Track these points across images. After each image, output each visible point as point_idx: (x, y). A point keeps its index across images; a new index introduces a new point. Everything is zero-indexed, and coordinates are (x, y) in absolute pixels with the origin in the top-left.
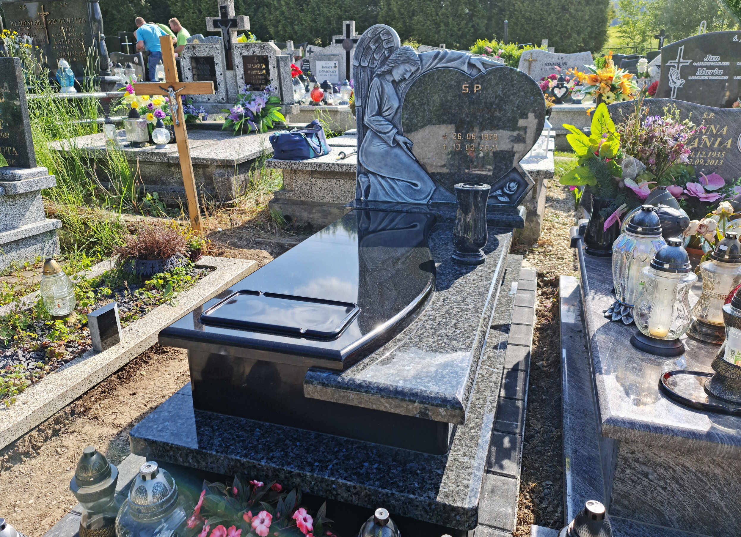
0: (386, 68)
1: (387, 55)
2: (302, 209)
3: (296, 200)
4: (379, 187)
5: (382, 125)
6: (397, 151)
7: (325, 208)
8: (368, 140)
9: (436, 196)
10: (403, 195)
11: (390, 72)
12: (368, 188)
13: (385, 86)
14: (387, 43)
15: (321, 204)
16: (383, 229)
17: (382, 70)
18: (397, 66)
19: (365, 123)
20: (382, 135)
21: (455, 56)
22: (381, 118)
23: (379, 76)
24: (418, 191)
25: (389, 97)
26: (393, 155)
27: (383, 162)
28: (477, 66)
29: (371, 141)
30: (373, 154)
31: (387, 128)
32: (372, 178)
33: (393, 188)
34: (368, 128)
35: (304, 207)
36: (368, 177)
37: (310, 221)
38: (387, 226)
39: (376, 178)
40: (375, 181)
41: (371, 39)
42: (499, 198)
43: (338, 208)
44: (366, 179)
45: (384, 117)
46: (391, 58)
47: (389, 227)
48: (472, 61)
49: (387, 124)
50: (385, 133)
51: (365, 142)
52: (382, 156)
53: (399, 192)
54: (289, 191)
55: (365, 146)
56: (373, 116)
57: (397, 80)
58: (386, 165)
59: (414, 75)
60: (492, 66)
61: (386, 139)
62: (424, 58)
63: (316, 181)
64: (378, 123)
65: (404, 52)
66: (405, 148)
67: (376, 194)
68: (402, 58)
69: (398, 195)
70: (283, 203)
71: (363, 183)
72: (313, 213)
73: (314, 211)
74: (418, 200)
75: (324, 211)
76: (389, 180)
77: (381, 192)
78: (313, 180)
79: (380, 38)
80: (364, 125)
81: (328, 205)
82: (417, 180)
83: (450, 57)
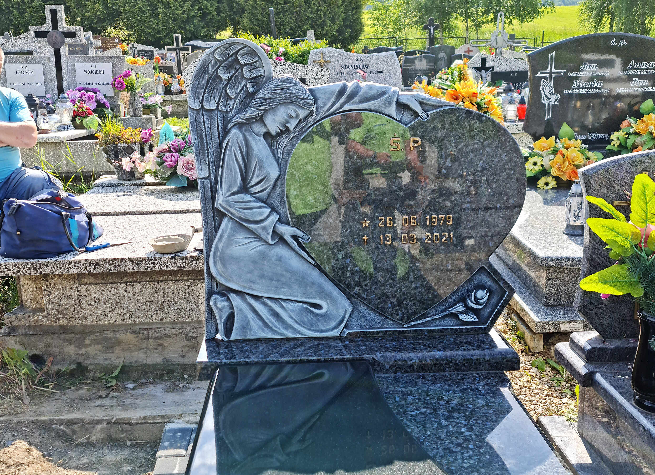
0: (252, 112)
1: (251, 90)
2: (65, 340)
3: (51, 326)
4: (250, 315)
5: (250, 208)
6: (281, 250)
7: (109, 334)
8: (226, 236)
9: (354, 322)
10: (296, 326)
11: (260, 119)
12: (231, 317)
13: (253, 143)
14: (250, 70)
15: (101, 329)
16: (261, 387)
17: (245, 115)
18: (274, 109)
19: (217, 205)
20: (252, 226)
21: (374, 92)
22: (247, 197)
23: (240, 126)
24: (322, 316)
25: (261, 161)
26: (273, 259)
27: (256, 273)
28: (412, 107)
29: (231, 237)
30: (237, 260)
31: (260, 214)
32: (236, 301)
33: (276, 315)
34: (224, 215)
35: (67, 336)
36: (228, 299)
37: (81, 359)
38: (269, 380)
39: (245, 301)
40: (243, 306)
41: (221, 62)
42: (460, 316)
43: (134, 332)
44: (226, 304)
45: (252, 194)
46: (260, 95)
47: (273, 383)
48: (404, 100)
49: (260, 207)
50: (257, 222)
51: (220, 240)
52: (254, 262)
53: (289, 321)
54: (35, 311)
55: (221, 246)
56: (233, 194)
57: (273, 133)
58: (262, 276)
59: (303, 124)
60: (436, 107)
61: (260, 231)
62: (319, 95)
63: (87, 290)
64: (242, 205)
65: (284, 85)
66: (295, 245)
67: (245, 327)
68: (282, 96)
69: (288, 327)
70: (25, 335)
71: (220, 310)
72: (87, 346)
73: (87, 341)
74: (322, 331)
75: (106, 339)
76: (269, 302)
77: (255, 324)
78: (83, 289)
79: (236, 60)
80: (216, 211)
81: (114, 327)
82: (320, 299)
83: (367, 93)
